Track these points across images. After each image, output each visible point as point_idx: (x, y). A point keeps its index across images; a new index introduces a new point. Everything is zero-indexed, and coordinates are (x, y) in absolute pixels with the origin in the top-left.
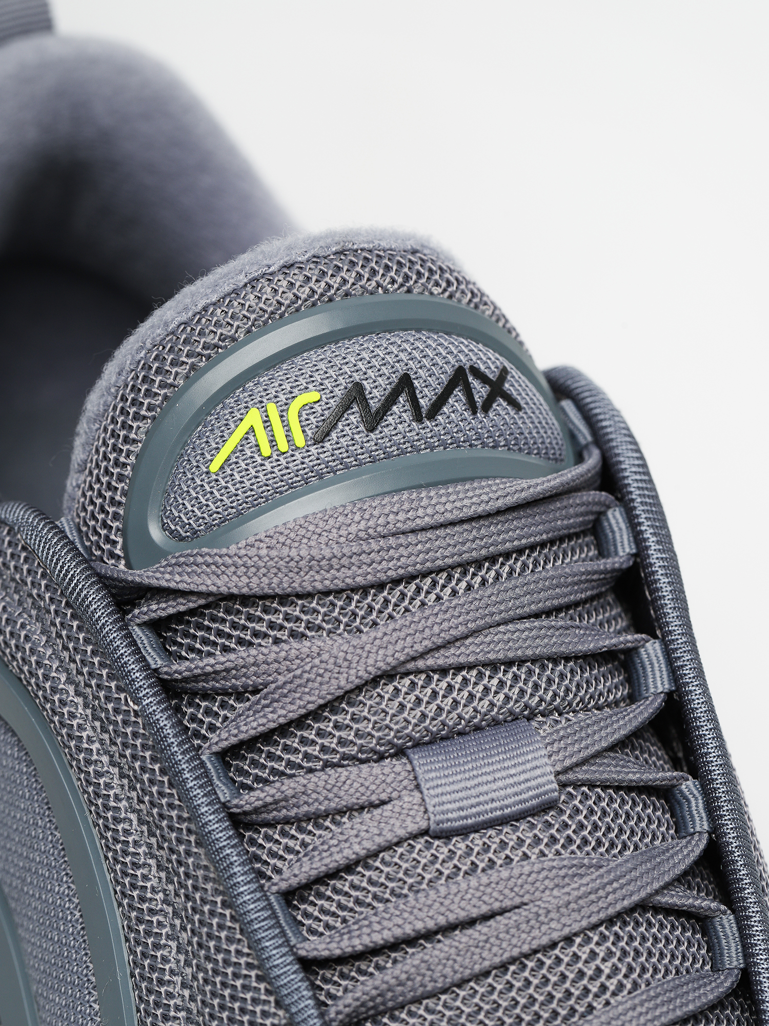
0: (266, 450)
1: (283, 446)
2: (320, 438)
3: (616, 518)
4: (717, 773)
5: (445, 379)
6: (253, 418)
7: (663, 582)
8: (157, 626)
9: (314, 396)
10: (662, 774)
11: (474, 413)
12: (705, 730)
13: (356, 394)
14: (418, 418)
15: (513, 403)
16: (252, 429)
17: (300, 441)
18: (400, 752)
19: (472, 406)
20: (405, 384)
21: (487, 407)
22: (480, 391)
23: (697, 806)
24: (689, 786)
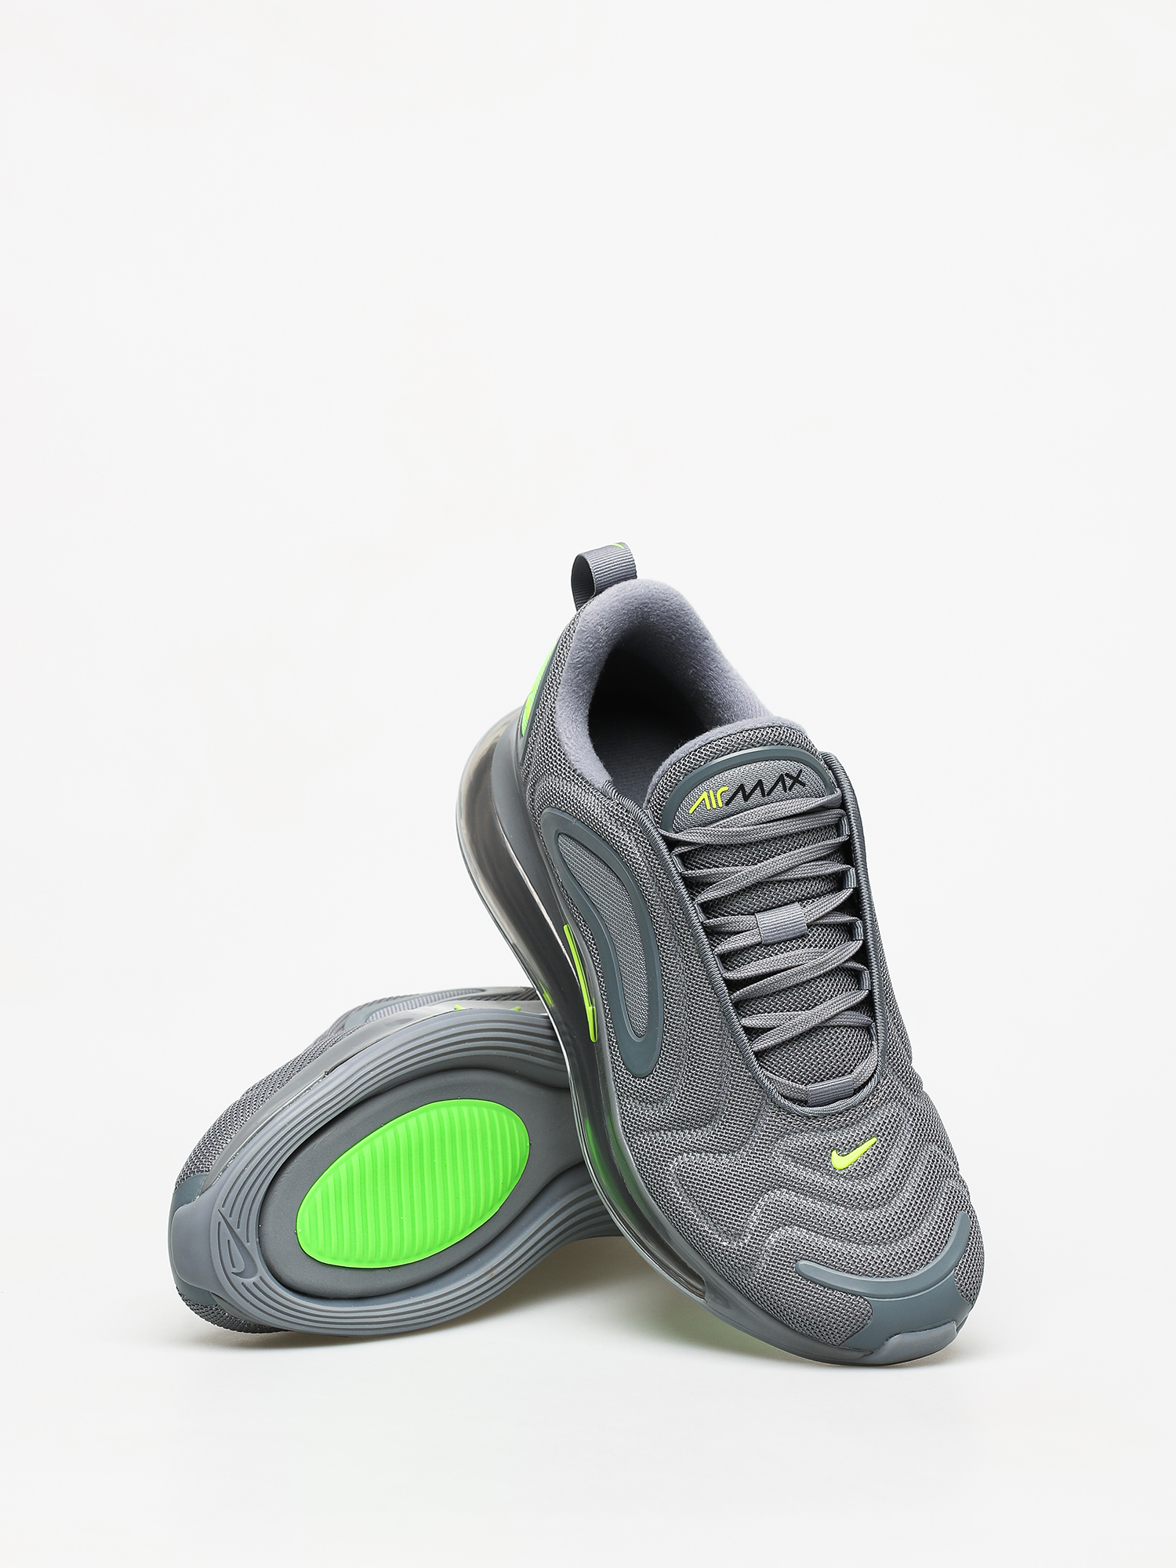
0: (709, 808)
1: (714, 806)
2: (727, 804)
3: (845, 821)
4: (868, 917)
5: (776, 779)
6: (705, 795)
7: (857, 845)
8: (681, 856)
9: (726, 788)
10: (847, 918)
11: (785, 791)
12: (867, 906)
13: (741, 788)
14: (763, 795)
15: (804, 785)
16: (704, 799)
17: (721, 805)
18: (753, 914)
19: (785, 789)
20: (760, 783)
21: (790, 789)
22: (789, 782)
23: (860, 930)
24: (859, 923)
